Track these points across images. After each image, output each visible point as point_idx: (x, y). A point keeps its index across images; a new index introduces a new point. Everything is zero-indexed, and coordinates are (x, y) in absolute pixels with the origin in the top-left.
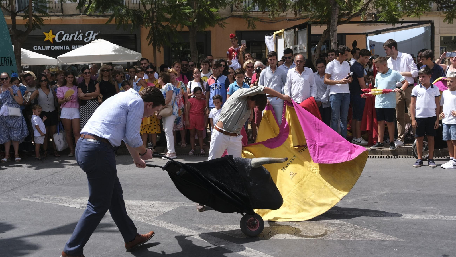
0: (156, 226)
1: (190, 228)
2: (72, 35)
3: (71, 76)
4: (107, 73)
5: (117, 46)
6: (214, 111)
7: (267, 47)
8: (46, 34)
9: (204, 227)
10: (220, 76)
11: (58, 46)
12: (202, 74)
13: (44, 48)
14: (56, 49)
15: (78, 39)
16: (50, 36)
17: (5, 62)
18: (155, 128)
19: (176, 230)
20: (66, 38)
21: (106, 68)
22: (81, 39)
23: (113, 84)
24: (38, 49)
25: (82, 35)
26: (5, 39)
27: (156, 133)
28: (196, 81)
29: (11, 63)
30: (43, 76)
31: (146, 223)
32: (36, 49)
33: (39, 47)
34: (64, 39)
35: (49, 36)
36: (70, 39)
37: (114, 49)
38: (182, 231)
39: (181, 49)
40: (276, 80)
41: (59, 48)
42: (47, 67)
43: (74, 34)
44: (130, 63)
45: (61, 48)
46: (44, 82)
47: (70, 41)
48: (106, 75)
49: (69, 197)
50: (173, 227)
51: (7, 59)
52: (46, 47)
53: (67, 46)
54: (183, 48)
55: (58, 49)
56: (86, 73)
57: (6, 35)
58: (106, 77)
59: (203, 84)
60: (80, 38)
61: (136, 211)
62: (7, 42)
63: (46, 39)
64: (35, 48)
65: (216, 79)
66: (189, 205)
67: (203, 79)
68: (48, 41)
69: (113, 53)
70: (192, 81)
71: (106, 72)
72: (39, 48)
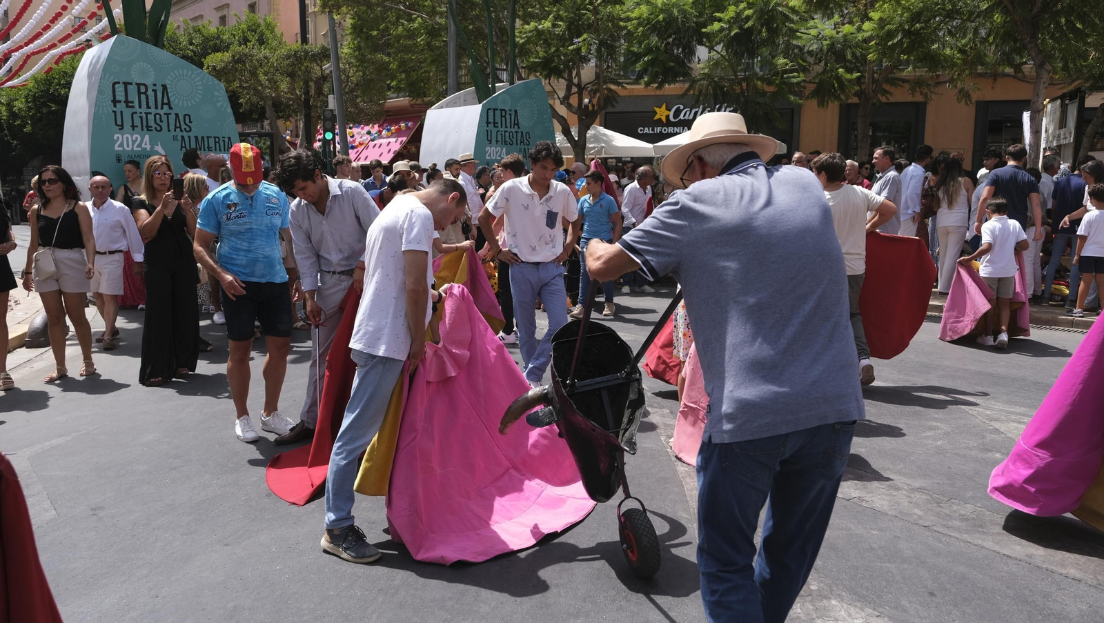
2: (693, 111)
8: (657, 109)
11: (672, 128)
13: (653, 130)
16: (663, 112)
20: (684, 115)
24: (645, 132)
26: (546, 125)
32: (642, 132)
33: (646, 128)
34: (681, 117)
35: (661, 113)
36: (691, 117)
41: (674, 130)
43: (697, 110)
45: (677, 130)
47: (690, 120)
52: (656, 128)
55: (672, 132)
63: (657, 117)
64: (641, 130)
68: (660, 119)
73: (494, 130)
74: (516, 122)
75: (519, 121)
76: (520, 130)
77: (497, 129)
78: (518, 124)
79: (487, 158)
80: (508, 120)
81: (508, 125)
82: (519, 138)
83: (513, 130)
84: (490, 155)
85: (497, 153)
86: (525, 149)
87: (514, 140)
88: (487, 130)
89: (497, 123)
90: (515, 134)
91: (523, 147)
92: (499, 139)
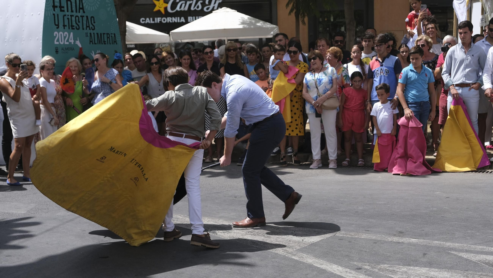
0: (300, 261)
1: (346, 267)
2: (188, 3)
3: (186, 57)
4: (234, 52)
5: (246, 17)
6: (378, 106)
7: (455, 15)
8: (156, 2)
9: (366, 267)
10: (388, 57)
11: (171, 18)
12: (363, 55)
13: (154, 20)
14: (168, 22)
15: (196, 8)
16: (161, 5)
17: (108, 39)
18: (296, 128)
19: (328, 267)
20: (181, 7)
21: (232, 47)
22: (200, 8)
23: (241, 68)
24: (146, 22)
25: (201, 3)
26: (109, 9)
27: (297, 134)
28: (354, 64)
29: (115, 41)
30: (153, 57)
31: (287, 256)
32: (144, 22)
33: (148, 19)
34: (178, 8)
36: (186, 9)
37: (241, 21)
38: (335, 269)
39: (332, 20)
40: (470, 62)
41: (172, 20)
42: (157, 45)
44: (263, 40)
45: (175, 20)
46: (154, 65)
47: (186, 11)
48: (232, 56)
49: (185, 215)
50: (322, 264)
51: (111, 35)
52: (156, 19)
53: (182, 18)
54: (334, 19)
55: (171, 22)
56: (207, 53)
57: (109, 5)
58: (232, 58)
59: (363, 68)
60: (198, 7)
61: (273, 240)
62: (111, 13)
63: (156, 9)
65: (381, 61)
66: (343, 234)
67: (364, 60)
68: (159, 11)
69: (241, 27)
70: (348, 64)
71: (232, 51)
72: (148, 21)
73: (61, 14)
74: (81, 7)
75: (84, 5)
76: (85, 15)
77: (63, 13)
78: (83, 8)
79: (56, 43)
80: (74, 4)
81: (74, 9)
82: (85, 22)
83: (79, 15)
84: (58, 40)
85: (65, 38)
86: (90, 34)
87: (80, 24)
88: (54, 14)
89: (63, 7)
90: (80, 18)
91: (89, 31)
92: (66, 23)
